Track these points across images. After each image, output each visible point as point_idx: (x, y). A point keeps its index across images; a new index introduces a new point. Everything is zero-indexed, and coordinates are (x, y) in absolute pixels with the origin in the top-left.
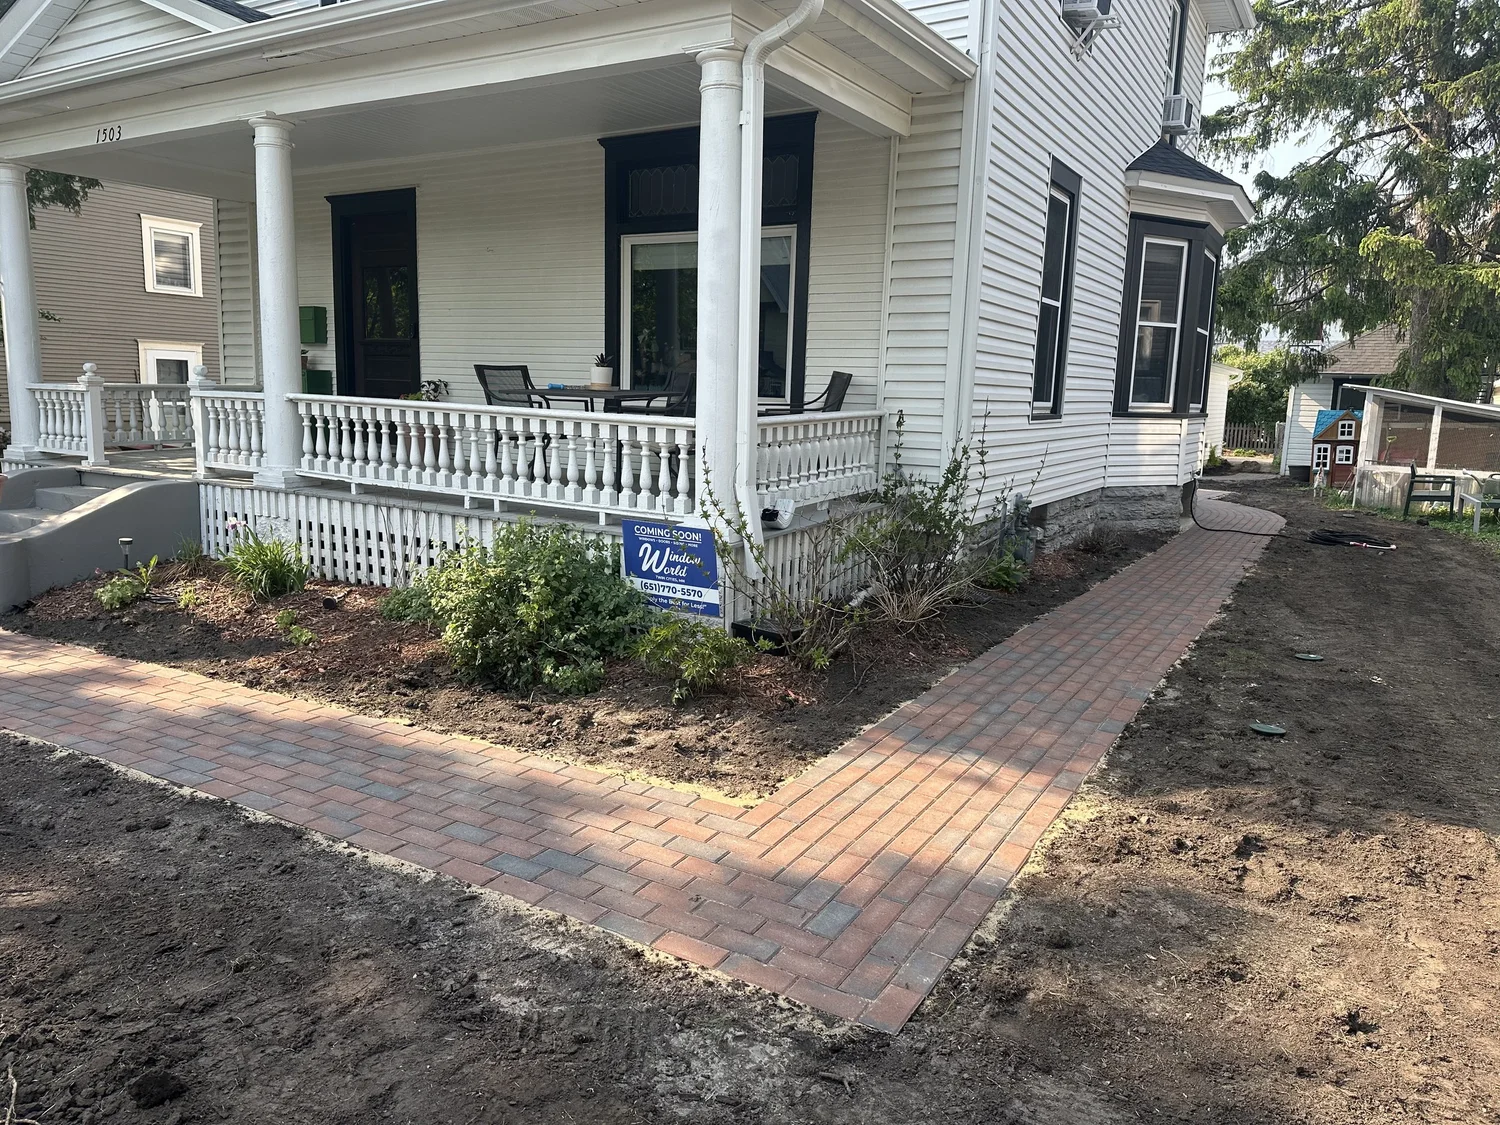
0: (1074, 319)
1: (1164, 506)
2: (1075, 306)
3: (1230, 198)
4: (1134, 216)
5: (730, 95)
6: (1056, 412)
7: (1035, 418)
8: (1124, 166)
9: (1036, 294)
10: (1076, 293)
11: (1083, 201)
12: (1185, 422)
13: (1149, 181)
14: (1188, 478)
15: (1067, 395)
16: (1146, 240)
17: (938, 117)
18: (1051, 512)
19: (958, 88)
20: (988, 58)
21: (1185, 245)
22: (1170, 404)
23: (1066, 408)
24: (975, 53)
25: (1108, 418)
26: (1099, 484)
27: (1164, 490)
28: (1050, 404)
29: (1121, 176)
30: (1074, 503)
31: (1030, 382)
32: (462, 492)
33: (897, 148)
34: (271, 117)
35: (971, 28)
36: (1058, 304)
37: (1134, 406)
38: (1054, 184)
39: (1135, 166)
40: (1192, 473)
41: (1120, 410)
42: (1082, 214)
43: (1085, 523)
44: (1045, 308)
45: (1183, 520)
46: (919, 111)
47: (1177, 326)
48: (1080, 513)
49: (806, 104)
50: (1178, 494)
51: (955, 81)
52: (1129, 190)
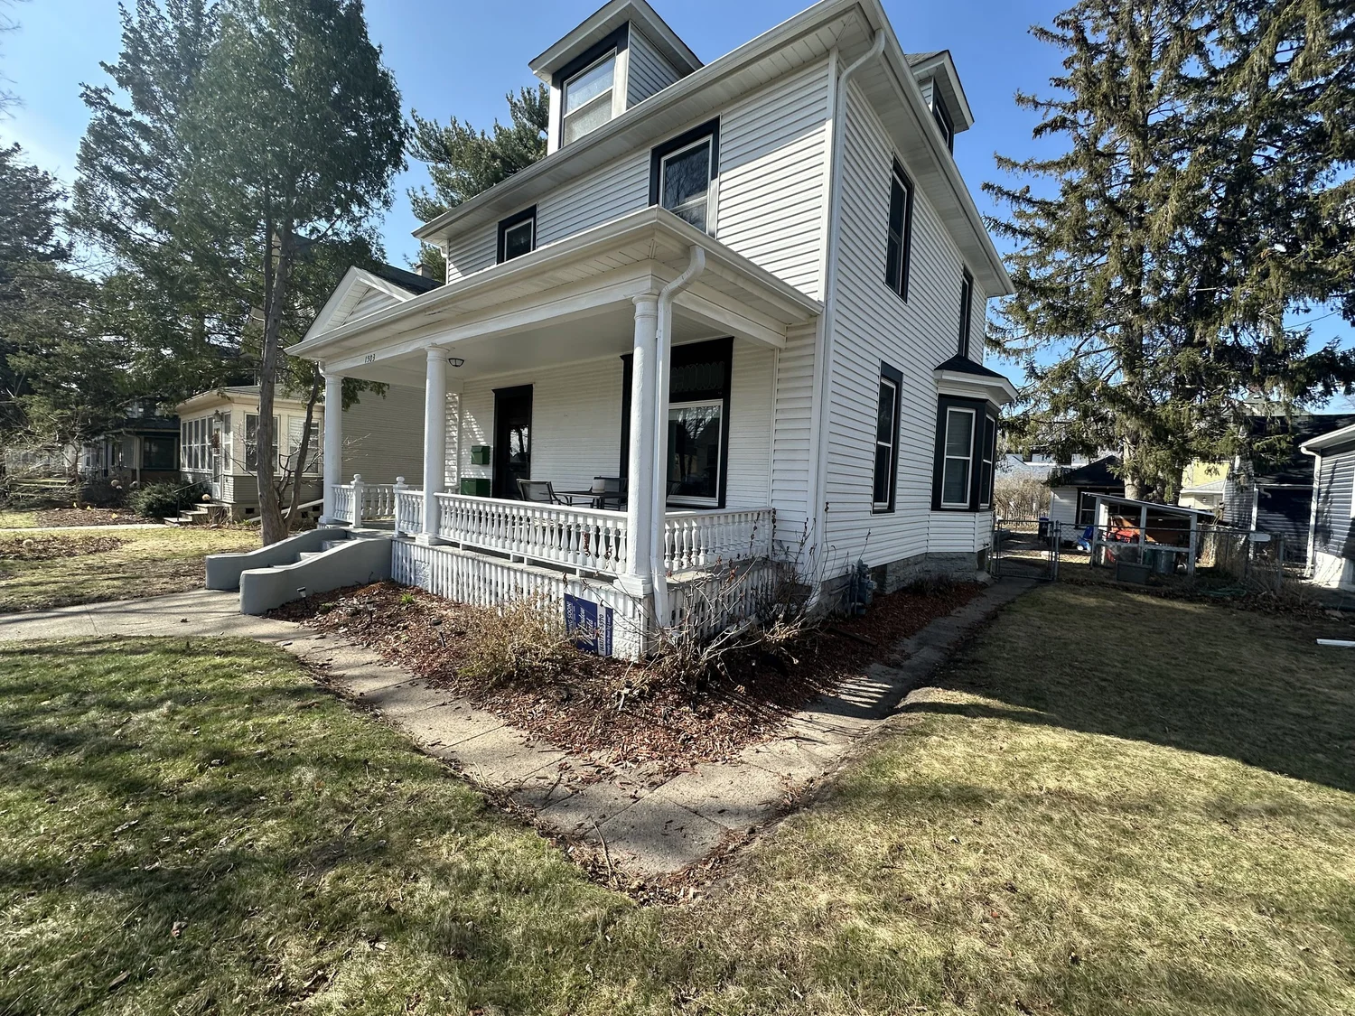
0: (901, 454)
1: (965, 564)
2: (901, 447)
3: (1000, 385)
4: (941, 396)
5: (650, 321)
6: (891, 509)
7: (875, 512)
8: (933, 368)
9: (874, 440)
10: (902, 439)
11: (905, 387)
12: (977, 514)
13: (949, 376)
14: (981, 548)
15: (898, 499)
16: (949, 409)
17: (802, 337)
18: (889, 568)
19: (812, 320)
20: (831, 303)
21: (974, 412)
22: (968, 504)
23: (897, 506)
24: (822, 300)
25: (929, 512)
26: (924, 550)
27: (965, 555)
28: (887, 504)
29: (931, 374)
30: (906, 562)
31: (871, 491)
32: (510, 552)
33: (778, 355)
34: (434, 346)
35: (821, 286)
36: (890, 446)
37: (944, 504)
38: (883, 376)
39: (940, 368)
40: (984, 545)
41: (936, 506)
42: (904, 394)
43: (912, 574)
44: (879, 447)
45: (979, 573)
46: (790, 334)
47: (971, 458)
48: (911, 568)
49: (722, 333)
50: (975, 558)
51: (811, 316)
52: (938, 381)
